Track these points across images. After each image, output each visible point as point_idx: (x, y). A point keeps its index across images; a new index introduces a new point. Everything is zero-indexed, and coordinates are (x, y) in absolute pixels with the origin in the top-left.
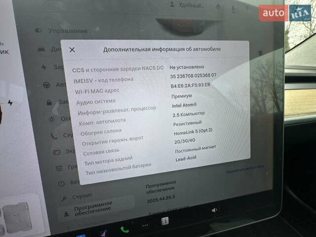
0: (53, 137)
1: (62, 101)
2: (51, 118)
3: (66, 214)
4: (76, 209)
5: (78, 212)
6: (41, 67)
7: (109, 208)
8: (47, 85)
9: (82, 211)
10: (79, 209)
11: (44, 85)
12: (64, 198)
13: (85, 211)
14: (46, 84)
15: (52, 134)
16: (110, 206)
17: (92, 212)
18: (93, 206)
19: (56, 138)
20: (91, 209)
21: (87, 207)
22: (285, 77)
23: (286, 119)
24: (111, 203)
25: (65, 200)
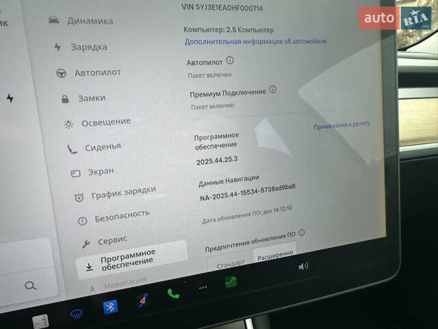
0: (71, 151)
1: (84, 98)
2: (68, 122)
3: (89, 268)
4: (104, 259)
5: (106, 264)
6: (54, 46)
7: (151, 260)
8: (61, 74)
9: (112, 263)
10: (108, 260)
11: (57, 73)
12: (87, 243)
13: (116, 263)
14: (59, 71)
15: (68, 146)
16: (151, 256)
17: (127, 264)
18: (128, 257)
19: (76, 153)
20: (125, 261)
21: (119, 258)
22: (399, 74)
23: (402, 149)
24: (153, 252)
25: (87, 246)
